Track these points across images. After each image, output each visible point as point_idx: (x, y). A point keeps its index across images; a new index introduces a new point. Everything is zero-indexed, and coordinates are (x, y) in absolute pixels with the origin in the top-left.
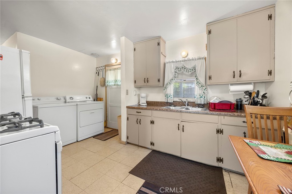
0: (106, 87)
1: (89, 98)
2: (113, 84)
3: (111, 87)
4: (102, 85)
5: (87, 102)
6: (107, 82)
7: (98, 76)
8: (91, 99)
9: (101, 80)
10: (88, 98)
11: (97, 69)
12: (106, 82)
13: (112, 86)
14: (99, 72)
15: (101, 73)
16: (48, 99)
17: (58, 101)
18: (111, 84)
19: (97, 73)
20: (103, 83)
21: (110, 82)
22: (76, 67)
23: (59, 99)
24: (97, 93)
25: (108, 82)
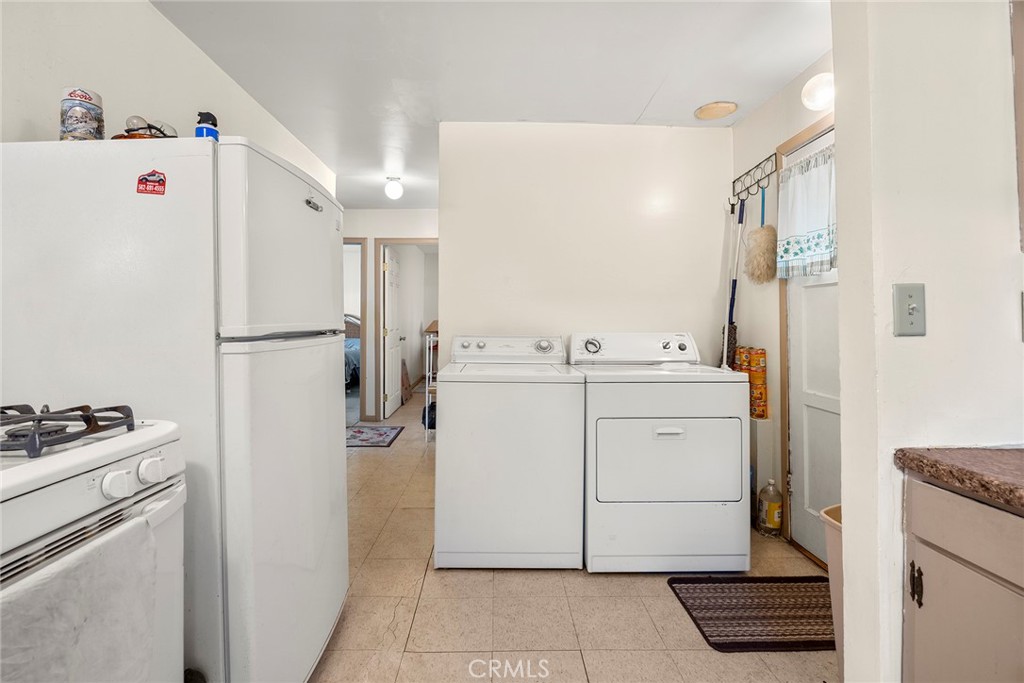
0: (784, 282)
1: (682, 348)
2: (827, 258)
3: (811, 281)
4: (758, 273)
5: (662, 366)
6: (786, 251)
7: (741, 221)
8: (692, 353)
9: (752, 244)
10: (674, 346)
11: (738, 190)
12: (780, 251)
13: (817, 268)
14: (743, 201)
15: (753, 205)
16: (508, 346)
17: (540, 354)
18: (809, 257)
19: (737, 208)
20: (762, 261)
21: (805, 246)
22: (659, 203)
23: (545, 349)
24: (731, 322)
25: (794, 248)
